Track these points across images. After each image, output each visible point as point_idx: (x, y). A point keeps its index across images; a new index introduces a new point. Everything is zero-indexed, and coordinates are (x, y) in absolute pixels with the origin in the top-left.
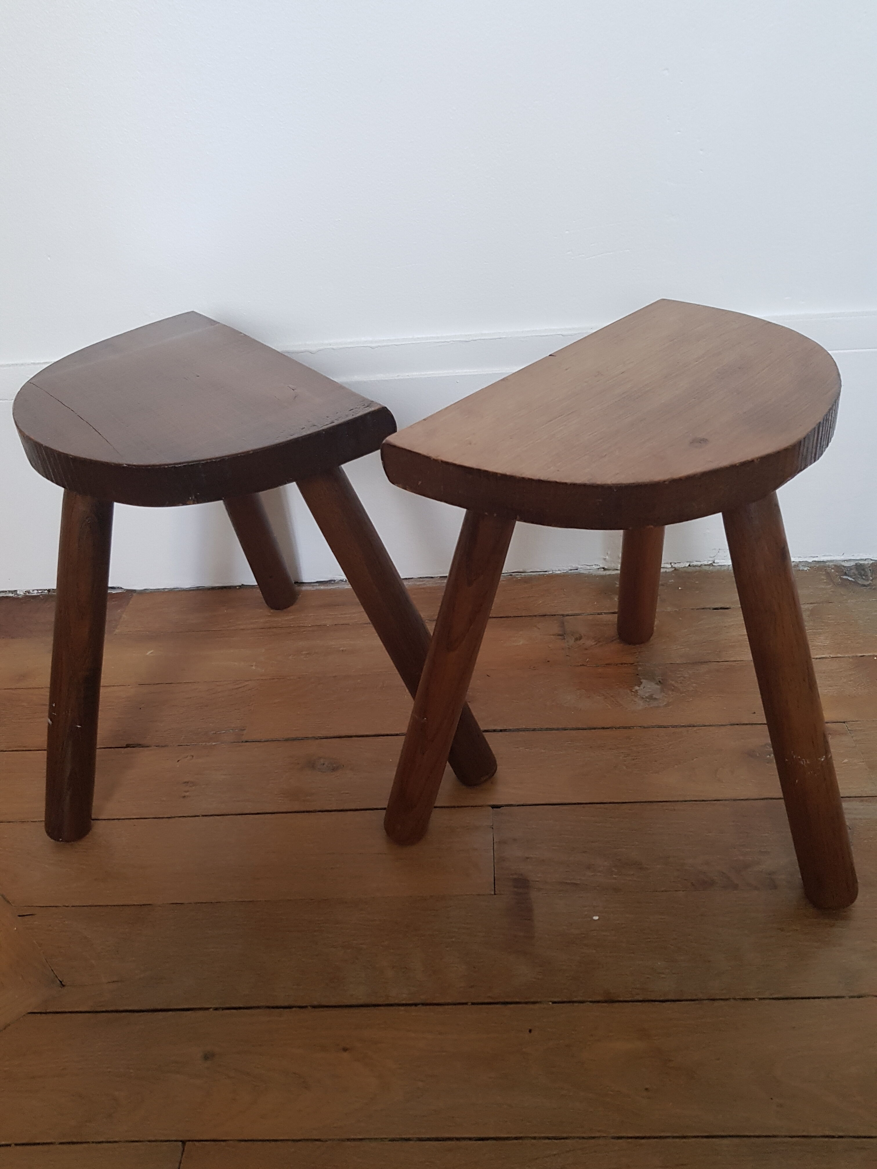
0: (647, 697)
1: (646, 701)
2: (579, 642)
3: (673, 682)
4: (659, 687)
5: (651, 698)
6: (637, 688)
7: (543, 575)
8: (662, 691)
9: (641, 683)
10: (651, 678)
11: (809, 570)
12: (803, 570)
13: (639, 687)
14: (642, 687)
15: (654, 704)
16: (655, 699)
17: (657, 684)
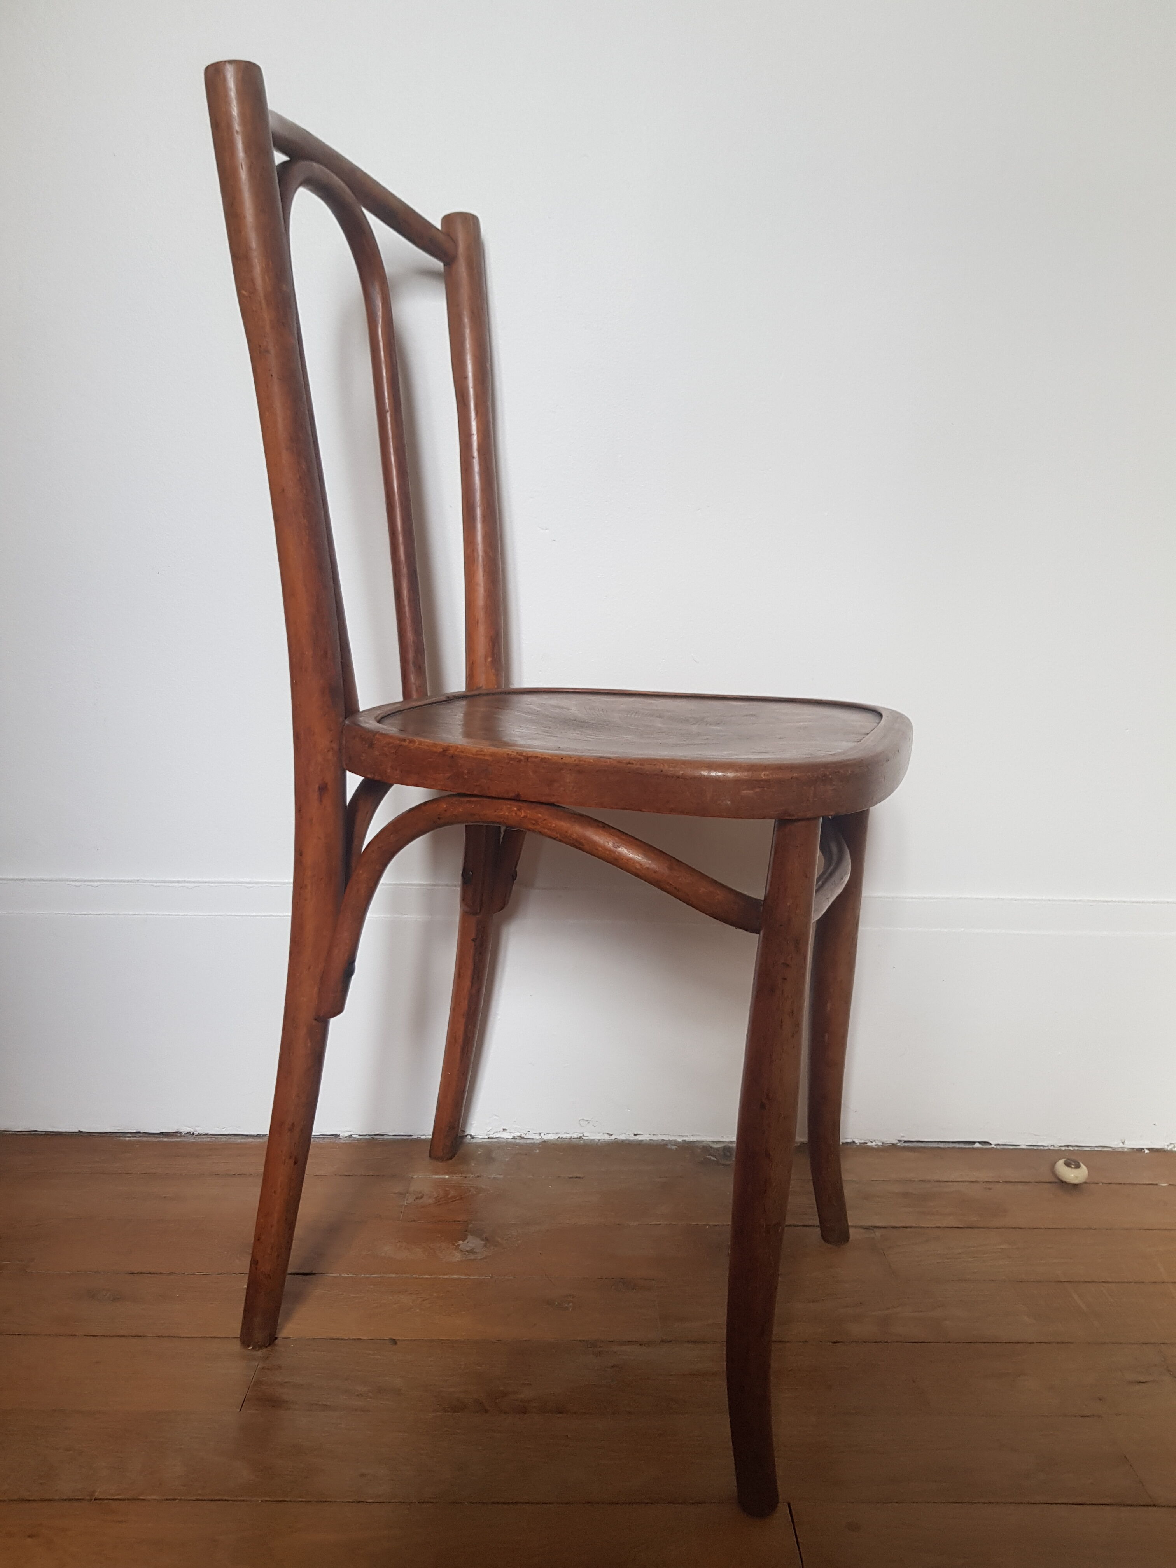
0: (467, 1251)
1: (465, 1254)
2: (419, 1201)
3: (499, 1239)
4: (483, 1242)
5: (471, 1251)
6: (461, 1242)
7: (408, 1139)
8: (485, 1246)
9: (467, 1238)
10: (477, 1233)
11: (676, 1148)
12: (671, 1149)
13: (463, 1240)
14: (466, 1242)
15: (472, 1257)
16: (476, 1253)
17: (482, 1240)
